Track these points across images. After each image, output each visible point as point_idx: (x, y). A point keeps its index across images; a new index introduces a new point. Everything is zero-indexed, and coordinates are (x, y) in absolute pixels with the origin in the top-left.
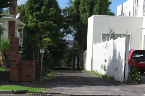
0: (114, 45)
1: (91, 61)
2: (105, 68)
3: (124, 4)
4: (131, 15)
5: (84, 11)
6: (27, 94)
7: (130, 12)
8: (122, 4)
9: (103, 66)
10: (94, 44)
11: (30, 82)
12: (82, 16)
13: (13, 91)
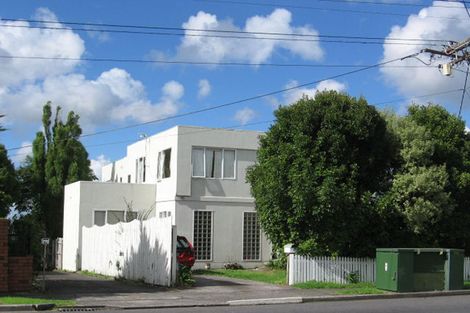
0: (143, 230)
1: (75, 253)
2: (118, 265)
3: (117, 163)
4: (133, 181)
5: (54, 174)
6: (54, 310)
7: (129, 176)
8: (114, 163)
9: (115, 263)
10: (84, 227)
11: (29, 291)
12: (51, 181)
13: (34, 306)
